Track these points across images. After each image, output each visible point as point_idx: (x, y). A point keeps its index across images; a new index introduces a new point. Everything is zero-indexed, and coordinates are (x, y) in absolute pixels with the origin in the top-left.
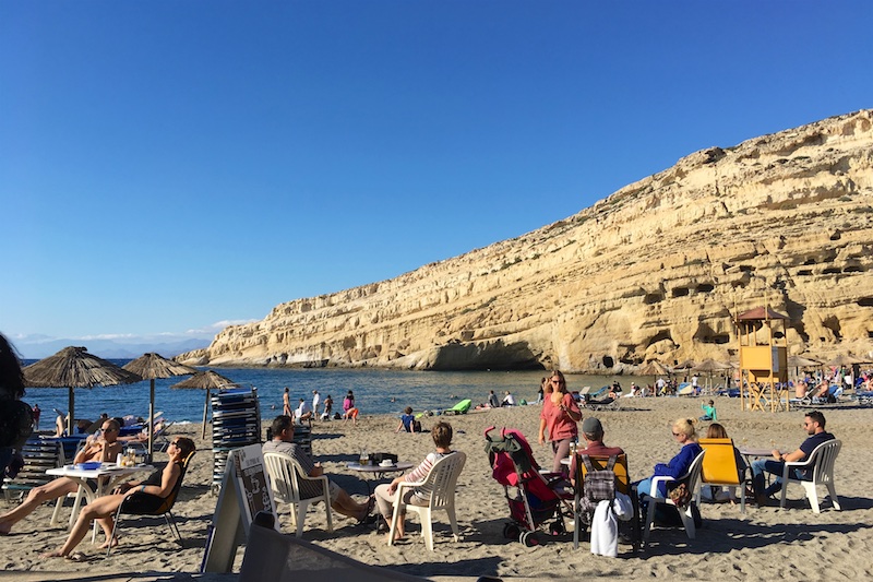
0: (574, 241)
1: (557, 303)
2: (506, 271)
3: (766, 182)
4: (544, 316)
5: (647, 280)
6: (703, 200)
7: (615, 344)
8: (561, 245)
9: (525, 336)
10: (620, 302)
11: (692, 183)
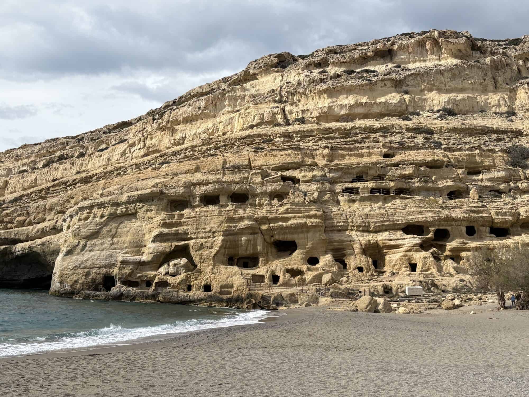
2: (46, 169)
5: (172, 183)
6: (264, 105)
8: (112, 144)
9: (35, 245)
10: (135, 206)
11: (257, 88)
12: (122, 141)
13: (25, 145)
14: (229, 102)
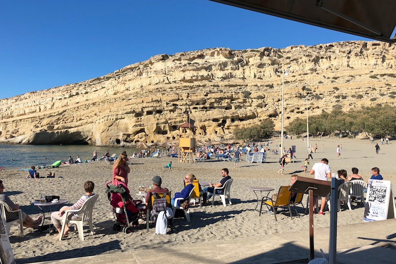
0: (104, 87)
1: (95, 114)
2: (71, 98)
3: (184, 71)
4: (90, 120)
5: (136, 107)
6: (160, 75)
7: (121, 134)
8: (98, 88)
9: (80, 129)
10: (124, 115)
11: (155, 68)
14: (145, 73)
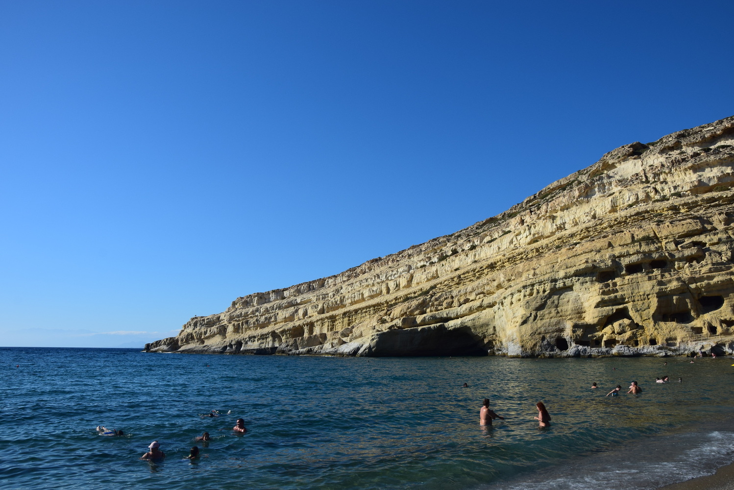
2: (443, 262)
3: (695, 169)
4: (487, 301)
5: (597, 257)
6: (633, 187)
7: (568, 326)
8: (496, 235)
9: (466, 321)
10: (572, 280)
11: (620, 174)
12: (505, 233)
13: (413, 246)
14: (599, 189)
